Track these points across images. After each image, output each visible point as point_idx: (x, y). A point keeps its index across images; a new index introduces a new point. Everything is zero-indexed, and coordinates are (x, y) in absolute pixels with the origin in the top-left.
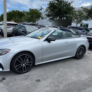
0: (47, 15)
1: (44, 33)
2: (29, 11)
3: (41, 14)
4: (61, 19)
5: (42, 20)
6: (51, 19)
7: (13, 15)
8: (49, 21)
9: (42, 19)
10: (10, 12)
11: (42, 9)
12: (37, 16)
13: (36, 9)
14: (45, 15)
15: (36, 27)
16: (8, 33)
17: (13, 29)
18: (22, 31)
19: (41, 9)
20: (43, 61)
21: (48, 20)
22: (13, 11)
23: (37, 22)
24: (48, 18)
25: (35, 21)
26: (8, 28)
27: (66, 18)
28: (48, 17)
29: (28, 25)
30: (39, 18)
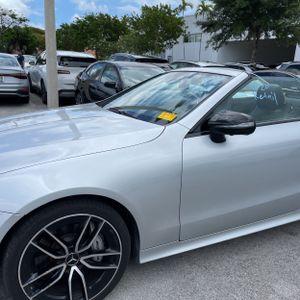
0: (204, 25)
1: (191, 93)
2: (140, 15)
3: (182, 24)
4: (258, 36)
5: (186, 44)
6: (218, 38)
7: (90, 32)
8: (210, 47)
9: (186, 40)
10: (79, 21)
11: (185, 4)
12: (168, 31)
13: (166, 7)
14: (198, 23)
15: (163, 68)
16: (60, 92)
17: (78, 78)
18: (107, 85)
19: (183, 8)
20: (180, 241)
21: (208, 42)
22: (90, 18)
23: (168, 52)
24: (208, 36)
25: (161, 49)
26: (60, 72)
27: (277, 32)
28: (208, 30)
29: (132, 60)
30: (175, 37)
